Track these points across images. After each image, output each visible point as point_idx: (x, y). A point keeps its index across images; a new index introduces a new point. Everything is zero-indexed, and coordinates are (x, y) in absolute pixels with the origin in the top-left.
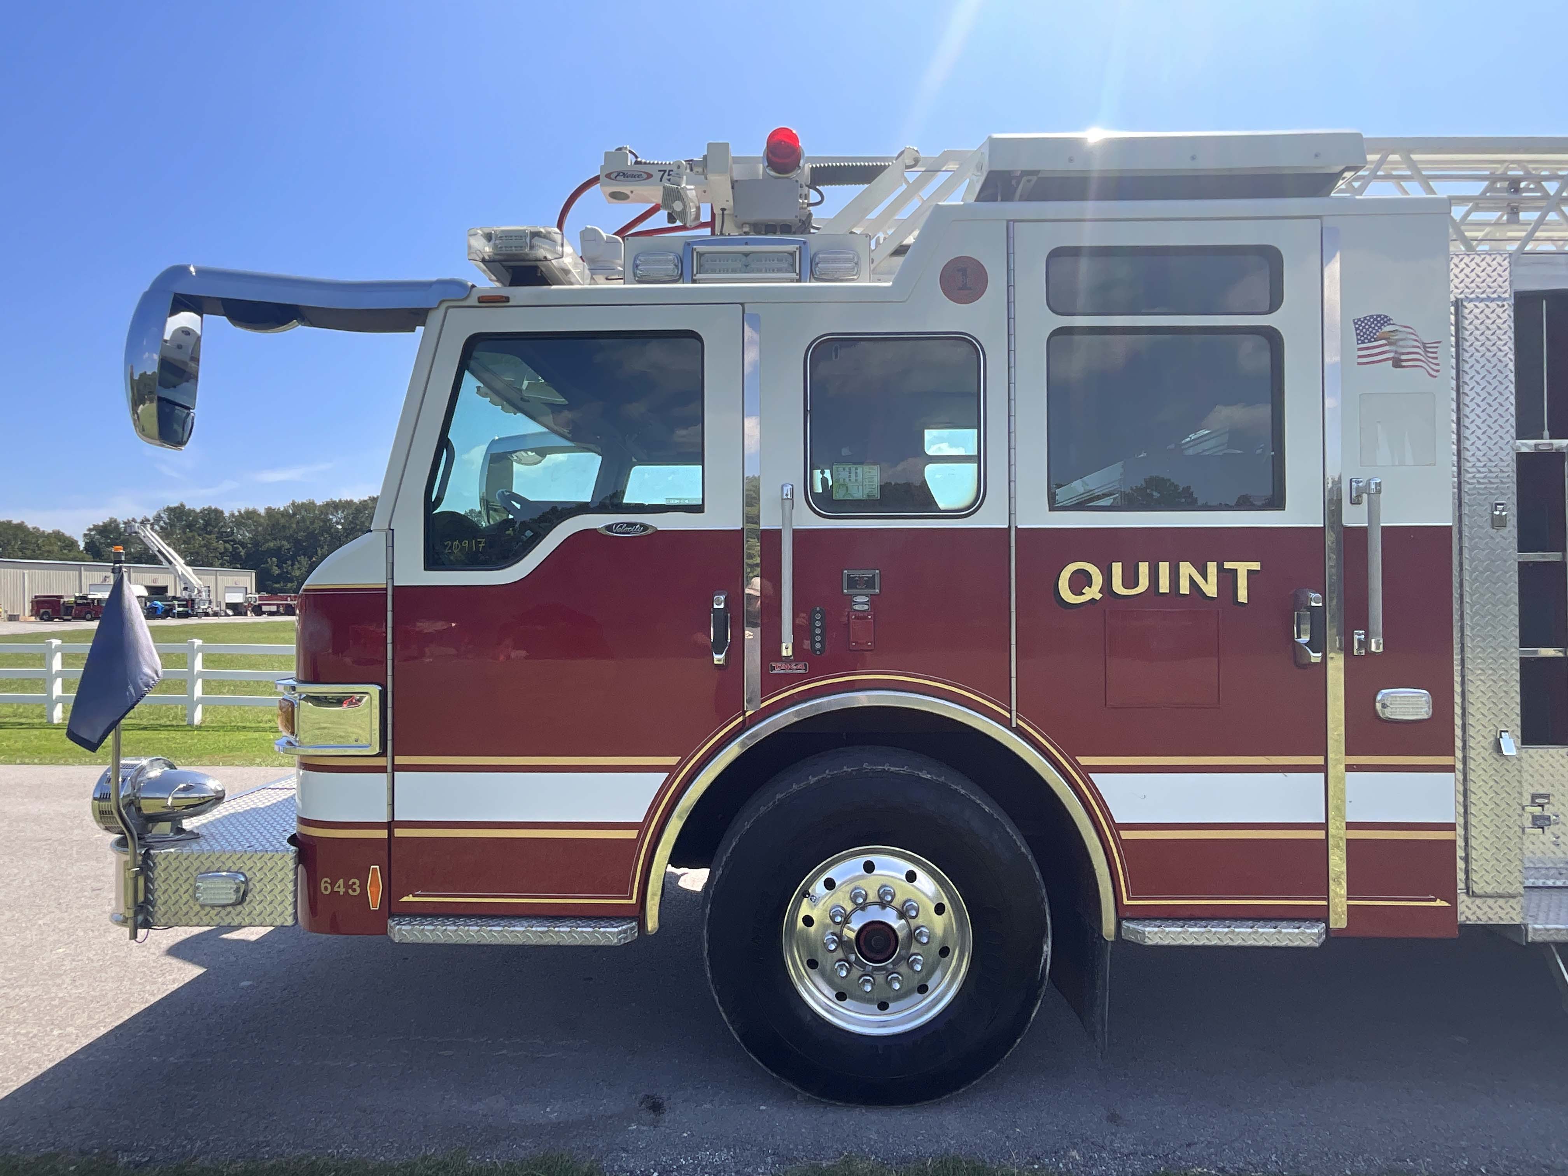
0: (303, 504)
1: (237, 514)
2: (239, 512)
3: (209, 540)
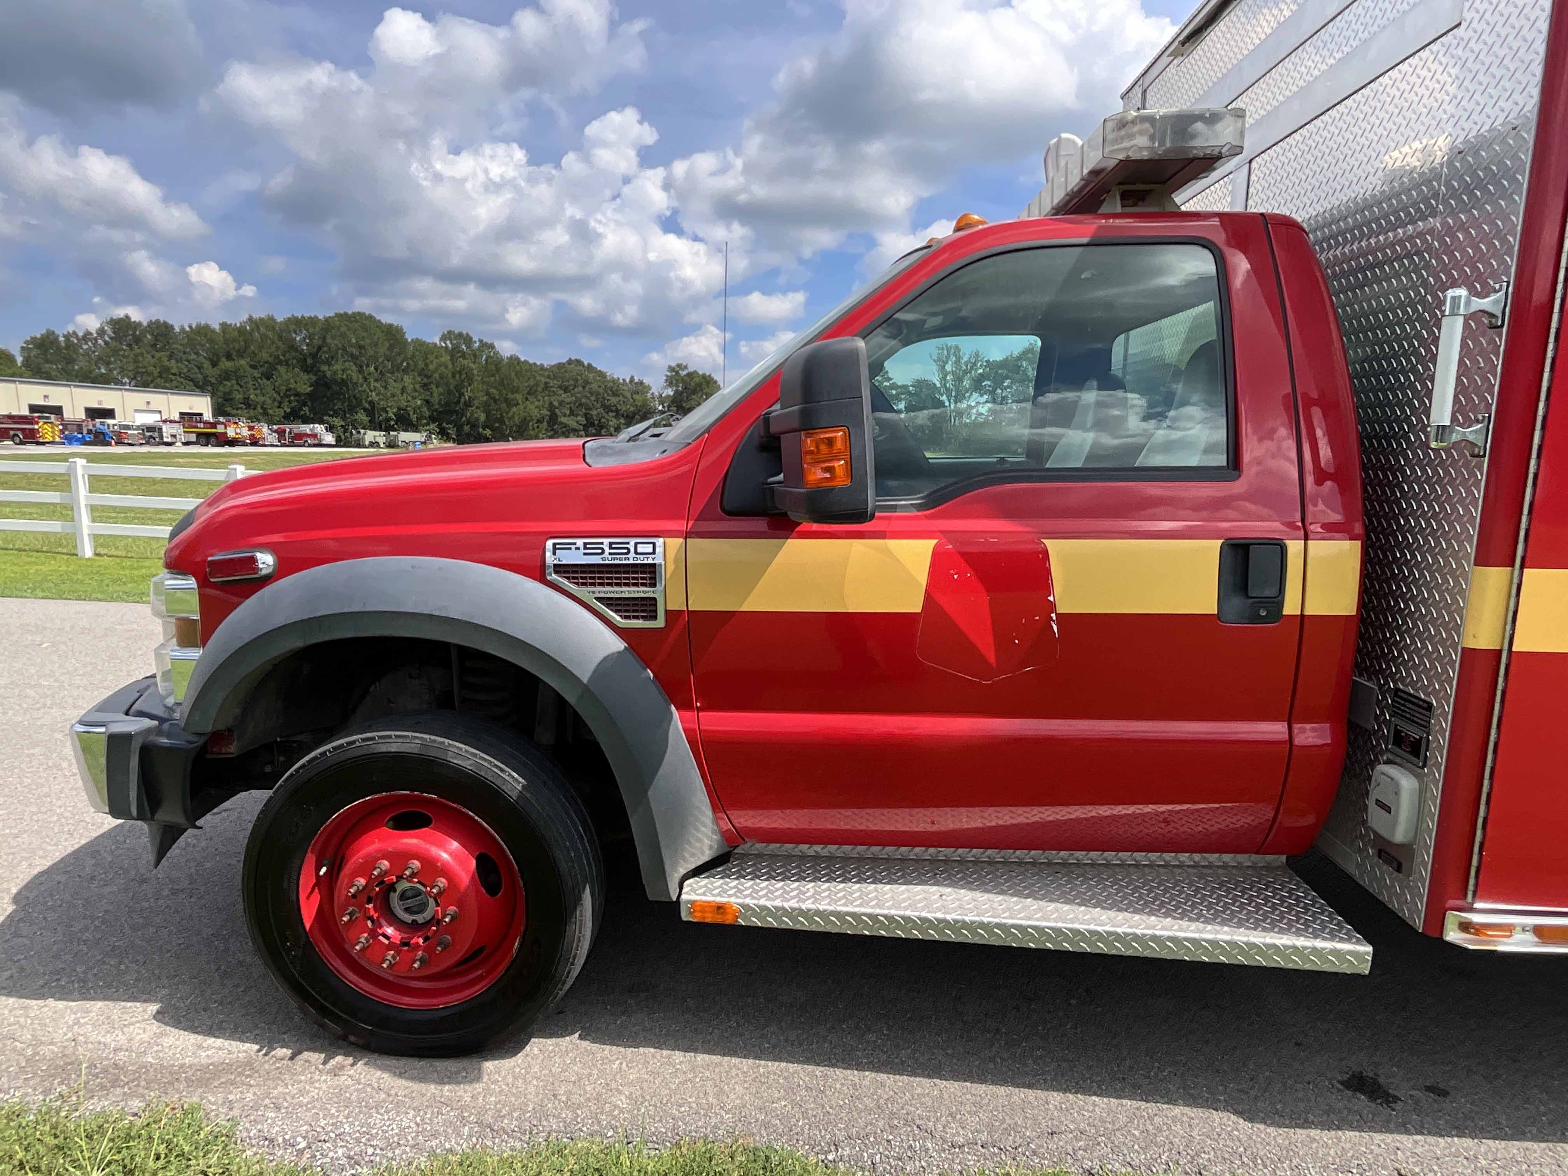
0: (261, 319)
1: (188, 329)
2: (190, 327)
3: (159, 359)
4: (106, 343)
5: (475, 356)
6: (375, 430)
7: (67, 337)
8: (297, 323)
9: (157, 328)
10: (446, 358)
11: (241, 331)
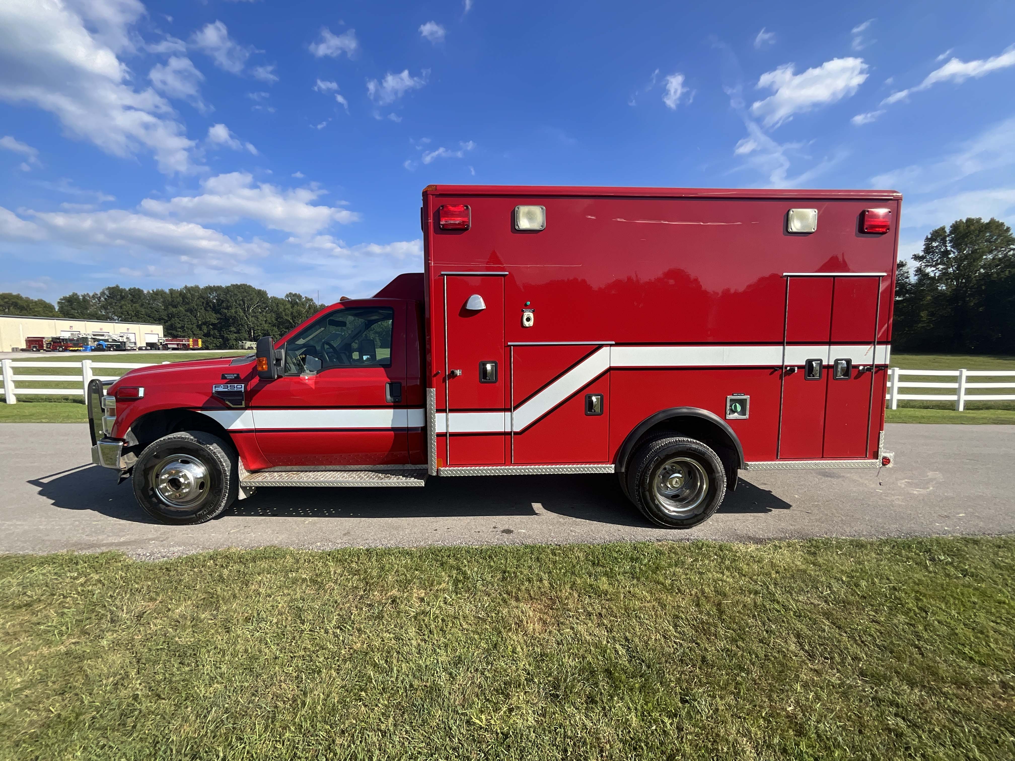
0: (191, 287)
1: (151, 292)
2: (153, 291)
3: (135, 307)
4: (105, 299)
5: (303, 304)
6: (251, 341)
7: (84, 297)
8: (211, 289)
9: (134, 292)
10: (289, 306)
11: (181, 293)
